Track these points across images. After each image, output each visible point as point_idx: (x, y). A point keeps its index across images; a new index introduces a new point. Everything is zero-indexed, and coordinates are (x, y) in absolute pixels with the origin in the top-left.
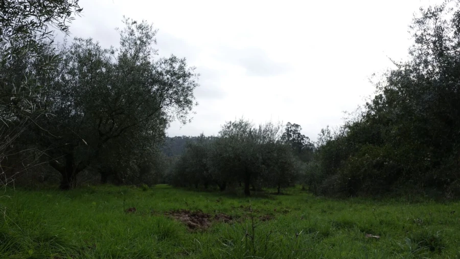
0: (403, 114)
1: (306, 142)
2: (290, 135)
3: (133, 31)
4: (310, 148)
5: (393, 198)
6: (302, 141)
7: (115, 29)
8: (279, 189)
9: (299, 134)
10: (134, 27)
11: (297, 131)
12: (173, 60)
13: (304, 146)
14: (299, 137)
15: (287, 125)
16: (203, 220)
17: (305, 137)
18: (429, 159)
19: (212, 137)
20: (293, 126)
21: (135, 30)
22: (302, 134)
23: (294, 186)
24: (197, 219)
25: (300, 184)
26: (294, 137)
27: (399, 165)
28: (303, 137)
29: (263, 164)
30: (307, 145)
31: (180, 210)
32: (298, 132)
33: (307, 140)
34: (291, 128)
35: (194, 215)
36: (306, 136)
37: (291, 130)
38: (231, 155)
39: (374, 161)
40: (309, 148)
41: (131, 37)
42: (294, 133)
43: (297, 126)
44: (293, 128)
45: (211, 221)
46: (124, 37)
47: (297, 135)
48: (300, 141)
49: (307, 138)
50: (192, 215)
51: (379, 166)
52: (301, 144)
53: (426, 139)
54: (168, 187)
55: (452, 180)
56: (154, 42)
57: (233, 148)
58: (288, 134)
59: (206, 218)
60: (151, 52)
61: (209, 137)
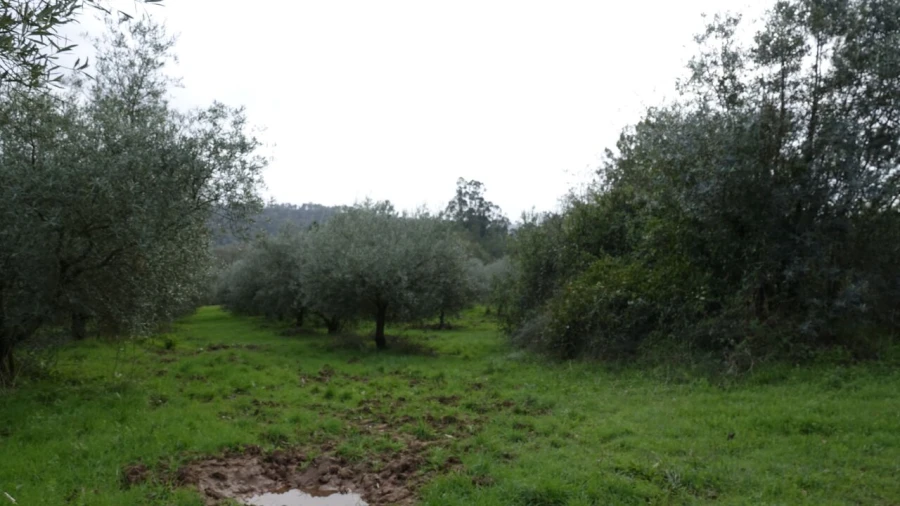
0: (663, 210)
1: (493, 215)
2: (465, 203)
3: (122, 36)
4: (501, 226)
5: (640, 369)
6: (487, 214)
7: (81, 35)
8: (441, 318)
9: (482, 199)
10: (124, 28)
11: (477, 194)
12: (217, 112)
13: (490, 222)
14: (481, 205)
15: (458, 183)
16: (287, 470)
17: (492, 206)
18: (703, 298)
19: (310, 205)
20: (470, 184)
21: (128, 35)
22: (486, 199)
23: (470, 308)
24: (276, 468)
25: (483, 303)
26: (473, 206)
27: (653, 306)
28: (487, 206)
29: (409, 288)
30: (495, 221)
31: (241, 448)
32: (480, 196)
33: (497, 212)
34: (465, 188)
35: (269, 459)
36: (494, 204)
37: (467, 193)
38: (347, 276)
39: (612, 296)
40: (499, 226)
41: (118, 49)
42: (472, 198)
43: (477, 184)
44: (470, 189)
45: (303, 472)
46: (104, 51)
47: (478, 201)
48: (484, 211)
49: (497, 207)
50: (265, 460)
51: (620, 305)
52: (485, 219)
53: (700, 258)
54: (222, 313)
55: (738, 340)
56: (172, 58)
57: (351, 260)
58: (460, 200)
59: (292, 464)
60: (168, 82)
61: (304, 205)
